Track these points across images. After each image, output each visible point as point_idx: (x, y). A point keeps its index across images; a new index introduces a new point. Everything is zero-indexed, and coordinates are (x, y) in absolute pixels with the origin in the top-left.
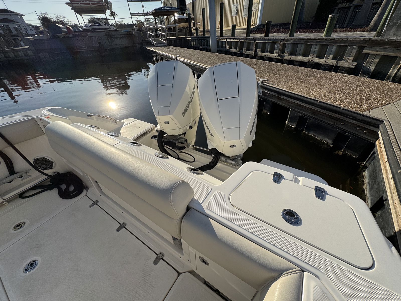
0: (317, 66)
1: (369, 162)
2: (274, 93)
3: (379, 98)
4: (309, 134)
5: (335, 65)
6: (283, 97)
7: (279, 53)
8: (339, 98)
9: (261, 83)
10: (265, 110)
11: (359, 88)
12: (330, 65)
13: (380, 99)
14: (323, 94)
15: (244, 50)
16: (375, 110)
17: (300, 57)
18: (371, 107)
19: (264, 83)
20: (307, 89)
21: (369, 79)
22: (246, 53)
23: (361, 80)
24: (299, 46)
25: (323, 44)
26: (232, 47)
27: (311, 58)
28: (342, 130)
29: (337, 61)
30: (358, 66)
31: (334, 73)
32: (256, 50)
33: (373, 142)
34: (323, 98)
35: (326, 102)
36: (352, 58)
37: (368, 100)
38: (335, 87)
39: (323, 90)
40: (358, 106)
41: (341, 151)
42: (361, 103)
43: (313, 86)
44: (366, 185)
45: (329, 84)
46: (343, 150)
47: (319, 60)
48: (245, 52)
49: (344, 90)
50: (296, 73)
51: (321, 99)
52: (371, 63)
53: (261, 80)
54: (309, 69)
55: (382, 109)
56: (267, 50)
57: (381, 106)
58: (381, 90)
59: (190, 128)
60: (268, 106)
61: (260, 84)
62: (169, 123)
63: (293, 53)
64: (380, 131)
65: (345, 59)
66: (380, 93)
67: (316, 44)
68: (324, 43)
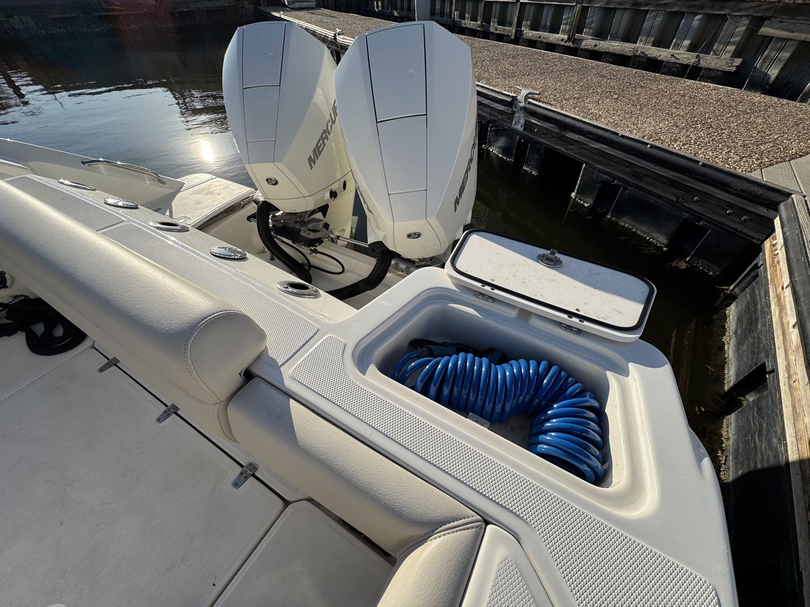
0: (653, 65)
1: (743, 285)
2: (551, 125)
3: (785, 141)
4: (620, 222)
5: (693, 64)
6: (570, 135)
7: (570, 31)
8: (696, 139)
9: (523, 99)
10: (528, 165)
11: (742, 117)
12: (682, 65)
13: (788, 142)
14: (661, 128)
15: (492, 24)
16: (775, 168)
17: (617, 44)
18: (766, 160)
19: (530, 100)
20: (627, 116)
21: (766, 96)
22: (496, 30)
23: (749, 98)
24: (618, 14)
25: (674, 10)
26: (467, 15)
27: (641, 45)
28: (694, 215)
29: (697, 54)
30: (743, 68)
31: (690, 82)
32: (519, 25)
33: (758, 243)
34: (660, 139)
35: (666, 148)
36: (731, 48)
37: (761, 144)
38: (688, 113)
39: (662, 120)
40: (737, 158)
41: (685, 262)
42: (745, 150)
43: (641, 109)
44: (729, 336)
45: (676, 105)
46: (688, 259)
47: (659, 51)
48: (494, 27)
49: (709, 120)
50: (605, 80)
51: (657, 140)
52: (773, 60)
53: (524, 92)
54: (635, 71)
55: (789, 167)
56: (545, 25)
57: (787, 159)
58: (790, 123)
59: (331, 197)
60: (536, 156)
61: (520, 102)
62: (276, 183)
63: (601, 34)
64: (778, 218)
65: (717, 50)
66: (788, 130)
67: (655, 11)
68: (676, 7)
